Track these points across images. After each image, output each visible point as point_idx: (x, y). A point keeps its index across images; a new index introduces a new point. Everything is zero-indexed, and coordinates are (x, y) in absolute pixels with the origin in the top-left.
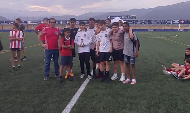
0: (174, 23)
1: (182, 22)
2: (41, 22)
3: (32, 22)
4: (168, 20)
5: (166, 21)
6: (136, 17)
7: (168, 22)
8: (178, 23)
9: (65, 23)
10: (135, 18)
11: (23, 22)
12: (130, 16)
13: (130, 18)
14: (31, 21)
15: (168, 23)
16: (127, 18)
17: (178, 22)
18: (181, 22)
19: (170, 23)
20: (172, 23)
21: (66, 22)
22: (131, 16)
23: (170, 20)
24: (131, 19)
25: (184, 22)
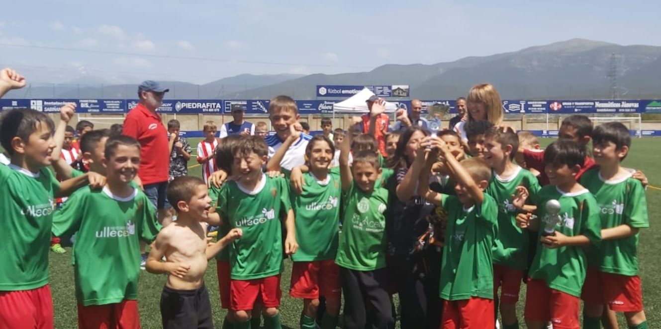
0: (530, 112)
1: (555, 106)
2: (82, 106)
3: (46, 103)
4: (510, 102)
5: (505, 103)
6: (408, 89)
7: (513, 107)
8: (544, 112)
9: (170, 109)
10: (408, 95)
11: (15, 103)
12: (390, 88)
13: (390, 93)
14: (44, 100)
15: (511, 112)
16: (382, 93)
17: (543, 106)
18: (551, 106)
19: (518, 112)
20: (523, 111)
21: (173, 106)
22: (394, 87)
23: (518, 102)
24: (394, 96)
25: (560, 106)
